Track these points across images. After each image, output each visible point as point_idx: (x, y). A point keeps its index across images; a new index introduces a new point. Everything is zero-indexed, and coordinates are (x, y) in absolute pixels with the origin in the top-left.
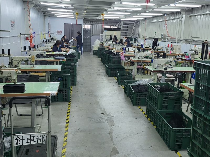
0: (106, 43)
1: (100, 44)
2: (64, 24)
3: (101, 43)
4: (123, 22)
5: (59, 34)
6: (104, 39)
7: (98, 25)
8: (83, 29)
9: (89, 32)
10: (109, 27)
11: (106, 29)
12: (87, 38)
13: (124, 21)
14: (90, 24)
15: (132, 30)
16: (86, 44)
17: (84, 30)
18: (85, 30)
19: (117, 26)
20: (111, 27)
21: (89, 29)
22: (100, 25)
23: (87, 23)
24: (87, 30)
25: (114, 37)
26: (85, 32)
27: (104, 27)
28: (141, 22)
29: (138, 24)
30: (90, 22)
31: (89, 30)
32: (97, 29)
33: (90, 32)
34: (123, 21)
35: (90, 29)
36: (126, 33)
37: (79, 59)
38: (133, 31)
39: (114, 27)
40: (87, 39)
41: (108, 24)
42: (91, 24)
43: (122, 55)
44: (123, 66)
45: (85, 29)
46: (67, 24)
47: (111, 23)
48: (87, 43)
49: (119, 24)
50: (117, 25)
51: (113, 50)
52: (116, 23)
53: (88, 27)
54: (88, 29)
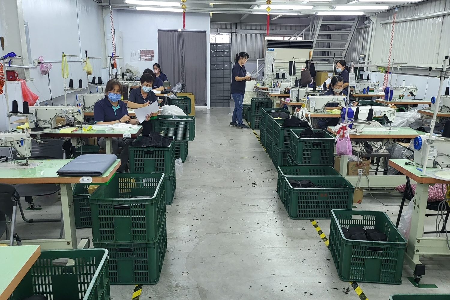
0: (276, 86)
1: (257, 87)
2: (159, 30)
3: (259, 85)
4: (321, 23)
5: (146, 60)
6: (268, 71)
7: (251, 34)
8: (211, 44)
9: (227, 52)
10: (280, 39)
11: (273, 45)
12: (220, 70)
13: (326, 18)
14: (230, 30)
15: (343, 45)
16: (218, 85)
17: (211, 48)
18: (214, 47)
19: (301, 36)
20: (287, 39)
21: (227, 44)
22: (256, 34)
23: (221, 28)
24: (220, 48)
25: (307, 67)
26: (216, 52)
27: (267, 38)
28: (374, 20)
29: (363, 26)
30: (229, 27)
31: (227, 48)
32: (248, 43)
33: (230, 52)
34: (321, 20)
35: (230, 45)
36: (324, 54)
37: (190, 140)
38: (346, 47)
39: (293, 39)
40: (222, 73)
41: (278, 32)
42: (231, 33)
43: (342, 137)
44: (344, 174)
45: (217, 44)
46: (168, 31)
47: (284, 28)
48: (220, 83)
49: (308, 30)
50: (303, 32)
51: (303, 113)
52: (298, 28)
53: (224, 38)
54: (224, 44)
